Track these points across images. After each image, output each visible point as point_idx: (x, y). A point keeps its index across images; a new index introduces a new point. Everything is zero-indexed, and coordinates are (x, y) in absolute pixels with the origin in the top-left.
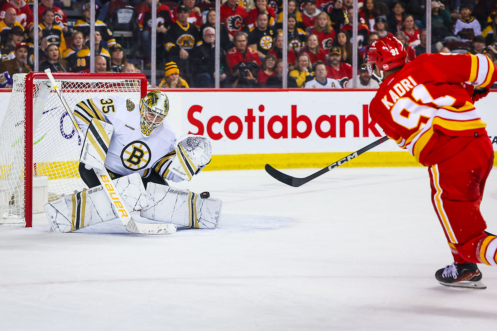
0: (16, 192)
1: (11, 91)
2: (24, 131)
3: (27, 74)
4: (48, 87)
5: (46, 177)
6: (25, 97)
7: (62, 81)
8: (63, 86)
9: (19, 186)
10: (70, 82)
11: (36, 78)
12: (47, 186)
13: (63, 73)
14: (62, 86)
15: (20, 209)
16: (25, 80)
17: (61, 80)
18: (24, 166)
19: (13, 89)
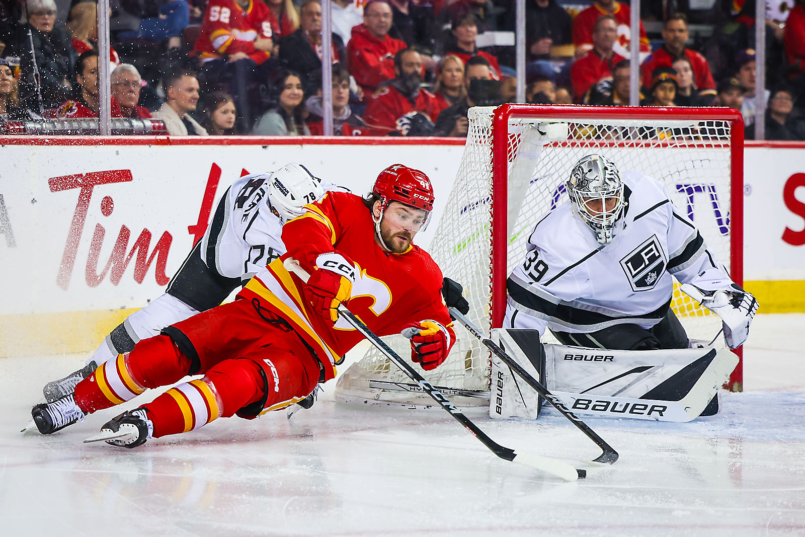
1: (464, 143)
2: (491, 222)
3: (496, 108)
4: (540, 135)
6: (491, 154)
7: (569, 124)
8: (571, 133)
10: (586, 125)
11: (513, 117)
13: (569, 106)
14: (569, 133)
15: (482, 377)
16: (492, 118)
17: (566, 121)
18: (490, 292)
19: (469, 140)
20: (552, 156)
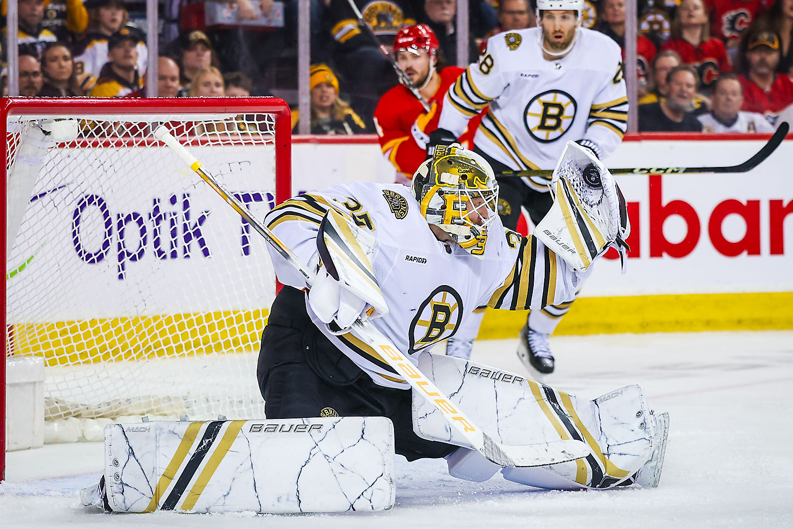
4: (44, 135)
5: (39, 360)
7: (78, 120)
10: (100, 122)
11: (14, 113)
12: (41, 382)
13: (81, 98)
14: (79, 131)
17: (76, 117)
20: (57, 160)
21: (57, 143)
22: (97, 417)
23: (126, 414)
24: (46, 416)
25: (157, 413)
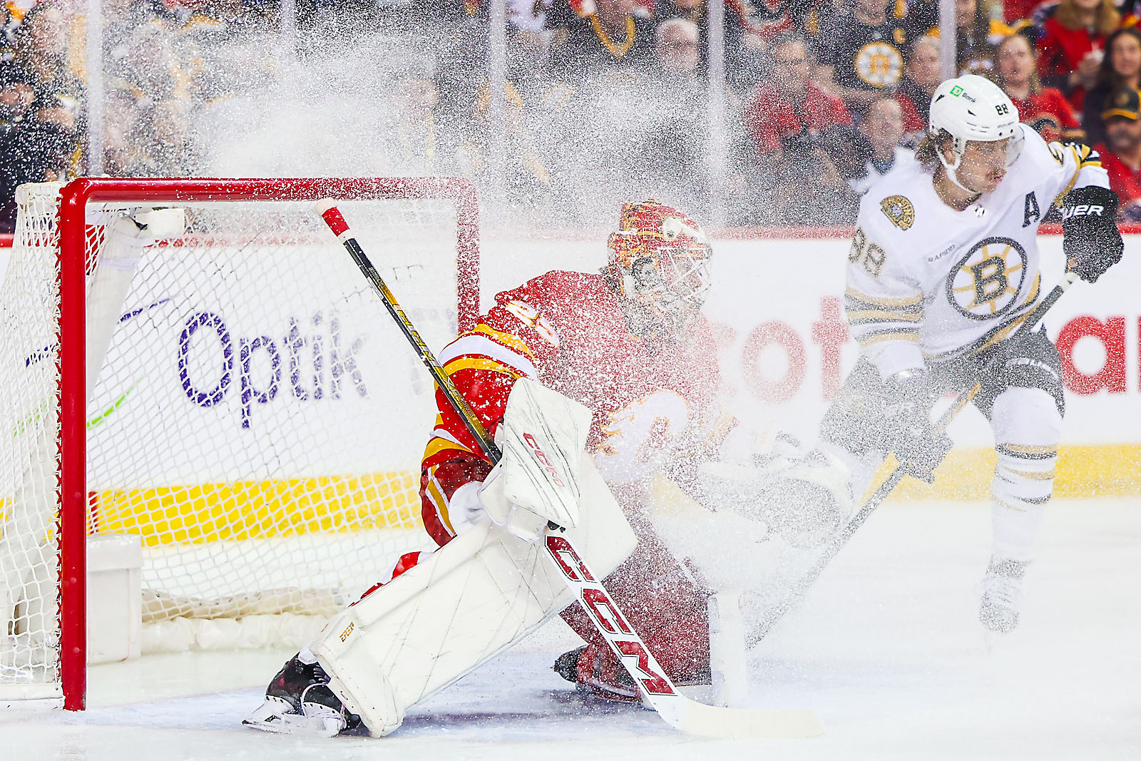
0: (31, 591)
1: (9, 244)
2: (57, 381)
3: (64, 184)
4: (138, 229)
5: (133, 540)
6: (57, 265)
7: (186, 209)
8: (190, 225)
9: (40, 571)
11: (94, 199)
12: (137, 570)
14: (186, 224)
15: (45, 648)
16: (57, 203)
18: (58, 503)
19: (17, 238)
20: (157, 264)
21: (156, 241)
22: (214, 618)
23: (255, 613)
24: (145, 614)
25: (297, 612)
